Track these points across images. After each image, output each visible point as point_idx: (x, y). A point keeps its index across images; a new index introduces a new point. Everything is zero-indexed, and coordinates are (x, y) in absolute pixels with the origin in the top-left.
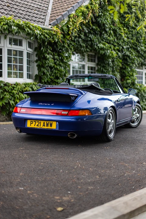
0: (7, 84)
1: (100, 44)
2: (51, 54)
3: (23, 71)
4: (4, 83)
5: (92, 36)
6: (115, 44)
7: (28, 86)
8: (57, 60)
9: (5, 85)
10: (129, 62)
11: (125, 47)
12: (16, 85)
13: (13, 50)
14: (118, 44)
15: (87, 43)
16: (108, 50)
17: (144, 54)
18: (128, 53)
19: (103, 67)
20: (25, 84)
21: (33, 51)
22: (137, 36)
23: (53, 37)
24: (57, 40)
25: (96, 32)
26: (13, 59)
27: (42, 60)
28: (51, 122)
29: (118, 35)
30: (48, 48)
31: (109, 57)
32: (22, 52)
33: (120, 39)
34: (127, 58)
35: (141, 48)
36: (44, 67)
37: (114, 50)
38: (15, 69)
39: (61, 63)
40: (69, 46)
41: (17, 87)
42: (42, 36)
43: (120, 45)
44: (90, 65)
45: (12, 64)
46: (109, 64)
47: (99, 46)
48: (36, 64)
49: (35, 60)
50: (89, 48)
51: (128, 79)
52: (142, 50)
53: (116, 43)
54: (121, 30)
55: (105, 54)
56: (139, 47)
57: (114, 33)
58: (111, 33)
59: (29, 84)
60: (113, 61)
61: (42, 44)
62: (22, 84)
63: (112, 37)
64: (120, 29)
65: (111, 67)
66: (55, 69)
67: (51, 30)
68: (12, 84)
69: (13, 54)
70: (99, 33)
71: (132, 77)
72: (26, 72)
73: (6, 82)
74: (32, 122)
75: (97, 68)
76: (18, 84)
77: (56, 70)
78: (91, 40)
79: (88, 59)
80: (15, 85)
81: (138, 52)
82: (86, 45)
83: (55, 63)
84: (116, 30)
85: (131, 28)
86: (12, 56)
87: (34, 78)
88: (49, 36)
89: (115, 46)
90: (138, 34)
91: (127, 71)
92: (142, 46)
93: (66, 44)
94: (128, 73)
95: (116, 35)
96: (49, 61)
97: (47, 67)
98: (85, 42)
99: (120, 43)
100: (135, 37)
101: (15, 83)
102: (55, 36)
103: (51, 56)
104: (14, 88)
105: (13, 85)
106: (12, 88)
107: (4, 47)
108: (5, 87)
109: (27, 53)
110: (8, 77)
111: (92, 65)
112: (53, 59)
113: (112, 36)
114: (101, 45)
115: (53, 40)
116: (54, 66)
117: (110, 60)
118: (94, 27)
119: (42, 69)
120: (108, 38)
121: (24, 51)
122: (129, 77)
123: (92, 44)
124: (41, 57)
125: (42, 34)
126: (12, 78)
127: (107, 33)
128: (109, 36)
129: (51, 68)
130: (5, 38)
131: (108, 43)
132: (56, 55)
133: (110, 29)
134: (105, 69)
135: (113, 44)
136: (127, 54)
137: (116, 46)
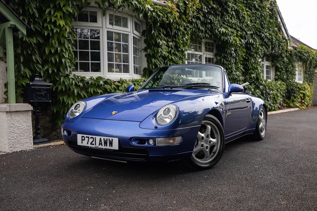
0: (109, 81)
1: (221, 28)
2: (165, 40)
3: (128, 62)
4: (104, 80)
5: (212, 17)
6: (238, 29)
7: (138, 84)
8: (172, 48)
9: (106, 82)
10: (253, 52)
11: (248, 33)
12: (121, 82)
13: (115, 32)
14: (241, 28)
15: (206, 26)
16: (231, 35)
17: (268, 42)
18: (251, 40)
19: (224, 57)
20: (133, 81)
21: (141, 36)
22: (261, 20)
23: (167, 16)
24: (172, 21)
25: (216, 12)
26: (114, 45)
27: (153, 47)
29: (241, 18)
30: (160, 31)
31: (232, 45)
32: (127, 35)
33: (243, 22)
34: (250, 47)
35: (265, 34)
36: (155, 58)
37: (237, 36)
38: (118, 60)
39: (176, 53)
40: (185, 29)
41: (123, 86)
42: (154, 14)
43: (244, 30)
44: (208, 56)
45: (114, 52)
46: (231, 54)
47: (220, 31)
48: (144, 54)
49: (143, 48)
50: (208, 34)
51: (252, 73)
52: (266, 36)
53: (239, 27)
54: (244, 11)
55: (227, 41)
56: (263, 33)
57: (236, 15)
58: (233, 14)
59: (138, 81)
60: (236, 51)
61: (153, 26)
62: (129, 81)
63: (234, 20)
64: (243, 9)
65: (234, 57)
66: (169, 59)
67: (165, 6)
68: (115, 82)
69: (115, 39)
70: (220, 14)
71: (256, 70)
72: (133, 65)
73: (106, 78)
75: (215, 60)
76: (123, 81)
77: (170, 62)
78: (211, 23)
79: (206, 48)
80: (119, 82)
81: (262, 39)
82: (205, 29)
83: (170, 52)
84: (239, 11)
85: (254, 10)
86: (114, 42)
87: (142, 73)
88: (162, 15)
89: (237, 31)
90: (261, 17)
91: (251, 63)
92: (266, 32)
93: (183, 27)
94: (252, 65)
95: (238, 18)
96: (162, 49)
97: (159, 57)
98: (204, 26)
99: (244, 27)
100: (258, 21)
101: (119, 80)
102: (169, 15)
103: (165, 42)
104: (118, 86)
105: (117, 83)
106: (116, 88)
107: (102, 27)
108: (106, 85)
109: (134, 37)
110: (108, 72)
111: (210, 55)
112: (167, 46)
113: (235, 18)
114: (223, 30)
115: (168, 20)
116: (168, 56)
117: (233, 49)
118: (214, 6)
119: (153, 60)
120: (230, 20)
121: (130, 34)
122: (253, 70)
123: (212, 27)
124: (152, 44)
125: (154, 11)
126: (115, 73)
127: (229, 14)
128: (231, 18)
129: (164, 58)
130: (104, 14)
131: (230, 26)
132: (170, 42)
133: (232, 10)
134: (227, 61)
135: (235, 29)
136: (250, 42)
137: (239, 31)
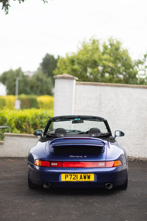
28: (89, 174)
74: (68, 175)
